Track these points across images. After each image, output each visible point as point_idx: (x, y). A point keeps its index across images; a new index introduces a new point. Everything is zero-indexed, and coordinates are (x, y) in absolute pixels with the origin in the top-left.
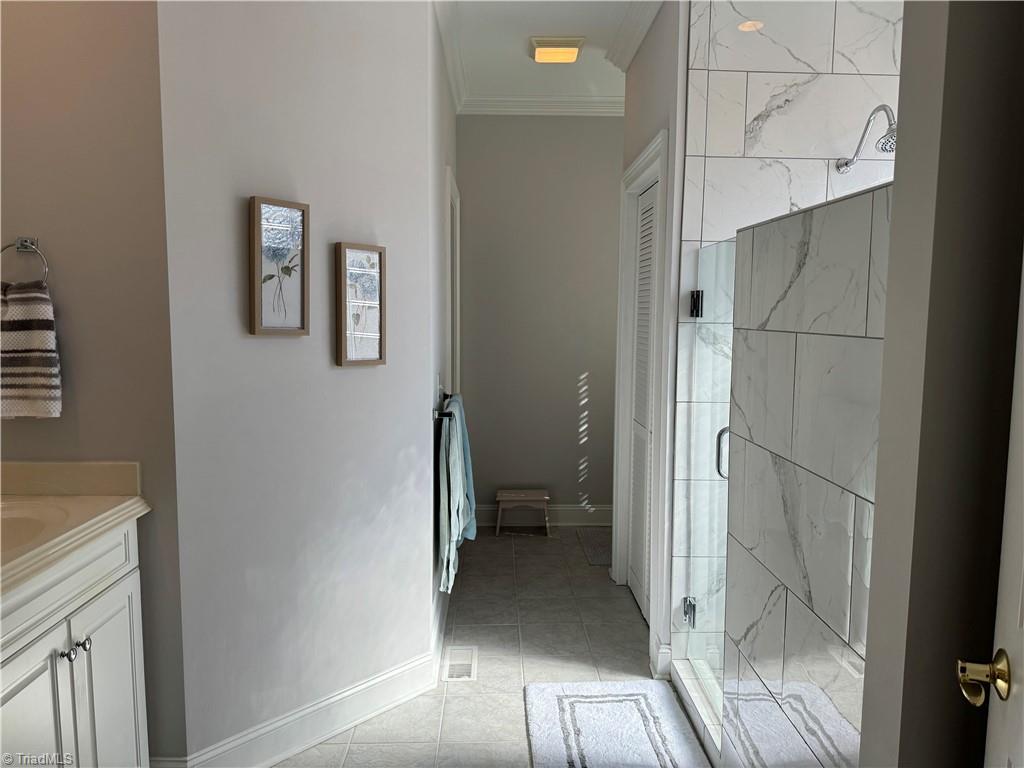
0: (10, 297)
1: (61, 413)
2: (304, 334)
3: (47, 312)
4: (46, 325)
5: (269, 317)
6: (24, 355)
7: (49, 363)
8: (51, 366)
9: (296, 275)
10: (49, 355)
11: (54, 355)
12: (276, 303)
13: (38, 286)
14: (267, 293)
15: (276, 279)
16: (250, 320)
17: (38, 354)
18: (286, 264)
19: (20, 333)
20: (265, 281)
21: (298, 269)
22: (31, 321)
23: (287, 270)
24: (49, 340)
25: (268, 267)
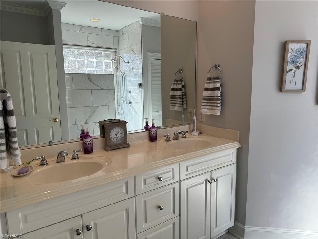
0: (211, 81)
1: (220, 114)
2: (302, 92)
3: (219, 85)
4: (218, 89)
5: (288, 85)
6: (212, 97)
7: (218, 100)
8: (218, 101)
9: (302, 69)
10: (218, 97)
11: (219, 97)
12: (292, 80)
13: (218, 78)
14: (289, 76)
15: (293, 71)
16: (281, 87)
17: (215, 97)
18: (298, 64)
19: (212, 91)
20: (288, 72)
21: (303, 66)
22: (215, 88)
23: (298, 67)
24: (218, 93)
25: (290, 66)
